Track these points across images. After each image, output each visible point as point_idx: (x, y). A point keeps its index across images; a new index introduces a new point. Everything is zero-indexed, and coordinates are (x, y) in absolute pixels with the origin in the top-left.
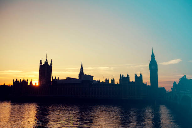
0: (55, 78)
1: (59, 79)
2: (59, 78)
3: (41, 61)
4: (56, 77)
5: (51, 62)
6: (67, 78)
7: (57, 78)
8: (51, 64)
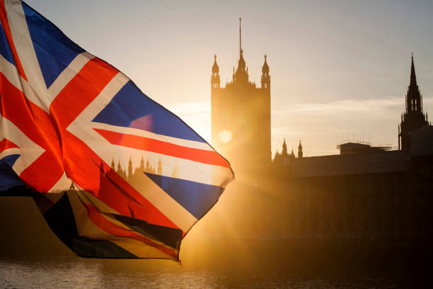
0: (280, 152)
1: (300, 153)
2: (303, 150)
3: (215, 68)
4: (285, 146)
5: (266, 68)
6: (344, 147)
7: (289, 152)
8: (266, 80)
